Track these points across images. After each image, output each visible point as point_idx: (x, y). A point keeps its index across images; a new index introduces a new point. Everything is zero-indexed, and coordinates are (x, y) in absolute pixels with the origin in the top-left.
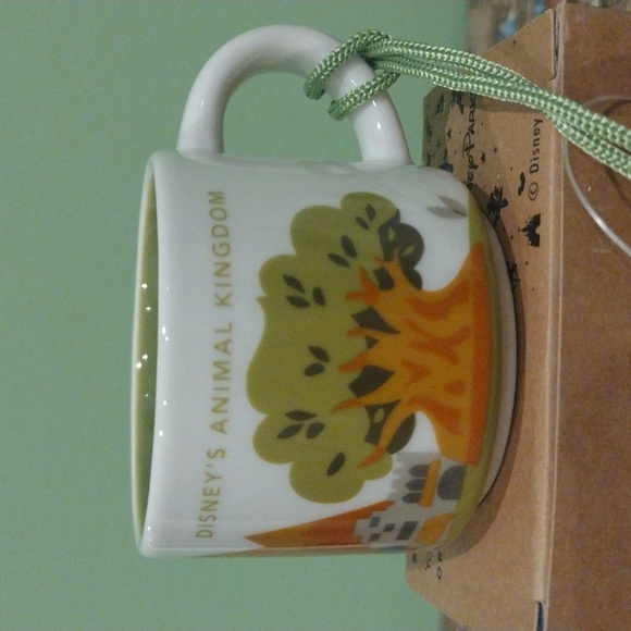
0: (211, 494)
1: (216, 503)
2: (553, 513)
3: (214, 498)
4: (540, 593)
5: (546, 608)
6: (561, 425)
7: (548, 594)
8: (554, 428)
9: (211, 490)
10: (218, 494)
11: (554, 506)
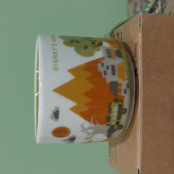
0: (55, 53)
1: (57, 56)
2: (141, 146)
3: (56, 54)
4: (139, 167)
5: (140, 170)
6: (143, 123)
7: (140, 167)
8: (141, 124)
9: (55, 52)
10: (57, 53)
11: (141, 144)
